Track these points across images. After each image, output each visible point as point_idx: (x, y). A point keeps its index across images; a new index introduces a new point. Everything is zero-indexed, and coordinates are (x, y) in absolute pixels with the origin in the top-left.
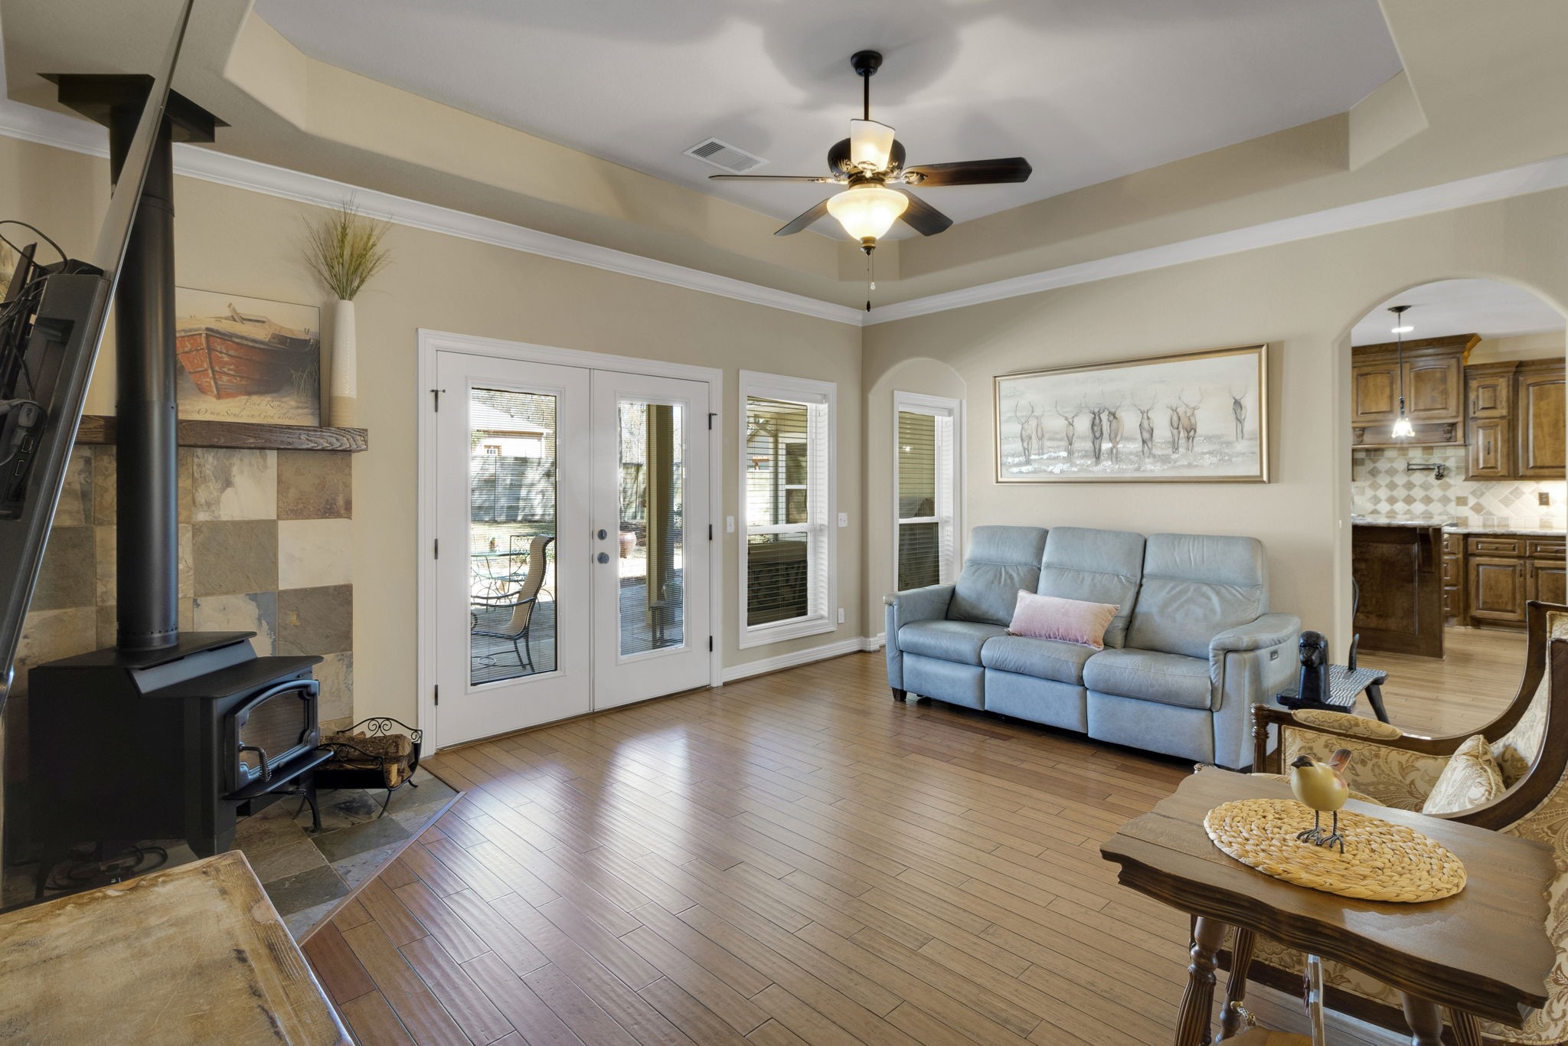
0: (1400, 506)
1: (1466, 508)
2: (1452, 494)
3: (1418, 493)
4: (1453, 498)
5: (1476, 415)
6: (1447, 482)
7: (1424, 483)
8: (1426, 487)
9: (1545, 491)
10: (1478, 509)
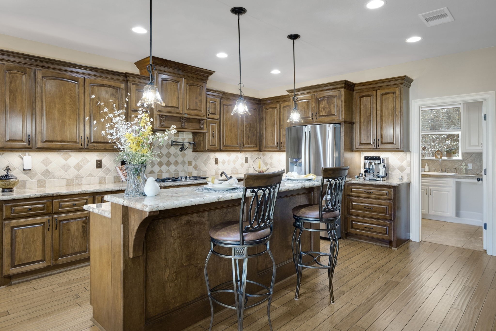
0: (164, 168)
1: (191, 167)
2: (186, 159)
3: (172, 159)
4: (187, 162)
5: (209, 117)
6: (185, 153)
7: (175, 153)
8: (176, 156)
9: (217, 157)
10: (196, 167)
